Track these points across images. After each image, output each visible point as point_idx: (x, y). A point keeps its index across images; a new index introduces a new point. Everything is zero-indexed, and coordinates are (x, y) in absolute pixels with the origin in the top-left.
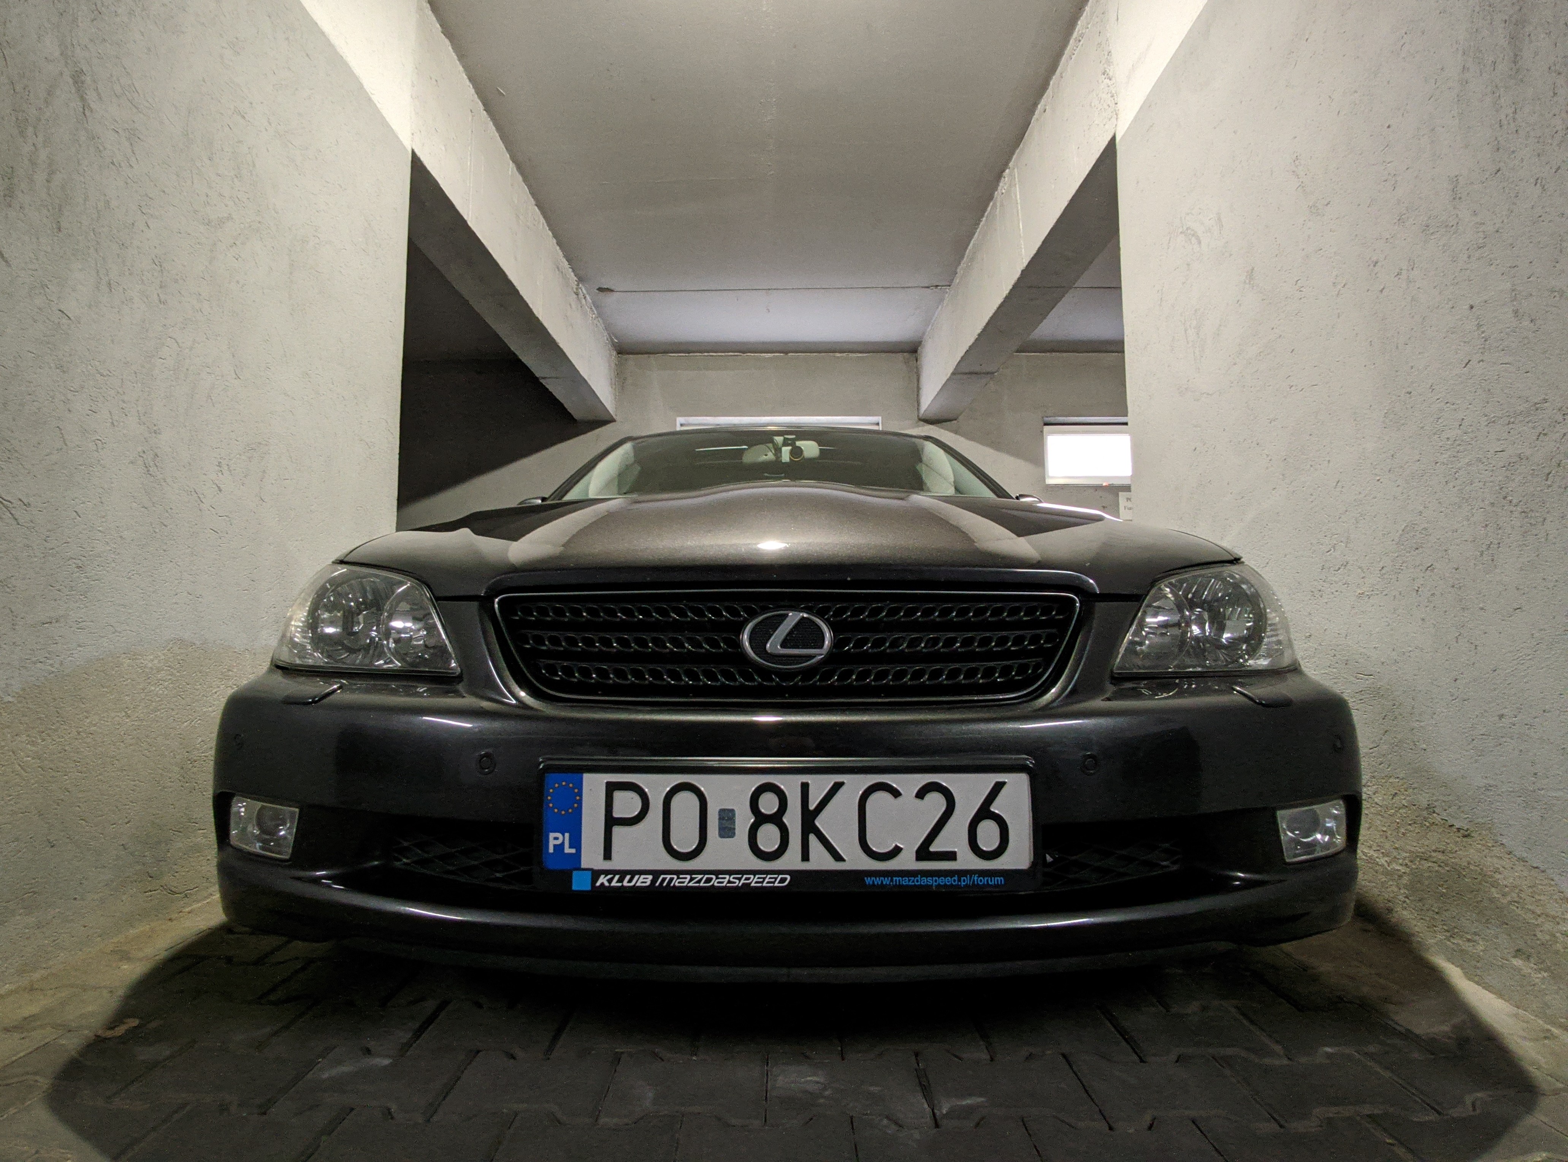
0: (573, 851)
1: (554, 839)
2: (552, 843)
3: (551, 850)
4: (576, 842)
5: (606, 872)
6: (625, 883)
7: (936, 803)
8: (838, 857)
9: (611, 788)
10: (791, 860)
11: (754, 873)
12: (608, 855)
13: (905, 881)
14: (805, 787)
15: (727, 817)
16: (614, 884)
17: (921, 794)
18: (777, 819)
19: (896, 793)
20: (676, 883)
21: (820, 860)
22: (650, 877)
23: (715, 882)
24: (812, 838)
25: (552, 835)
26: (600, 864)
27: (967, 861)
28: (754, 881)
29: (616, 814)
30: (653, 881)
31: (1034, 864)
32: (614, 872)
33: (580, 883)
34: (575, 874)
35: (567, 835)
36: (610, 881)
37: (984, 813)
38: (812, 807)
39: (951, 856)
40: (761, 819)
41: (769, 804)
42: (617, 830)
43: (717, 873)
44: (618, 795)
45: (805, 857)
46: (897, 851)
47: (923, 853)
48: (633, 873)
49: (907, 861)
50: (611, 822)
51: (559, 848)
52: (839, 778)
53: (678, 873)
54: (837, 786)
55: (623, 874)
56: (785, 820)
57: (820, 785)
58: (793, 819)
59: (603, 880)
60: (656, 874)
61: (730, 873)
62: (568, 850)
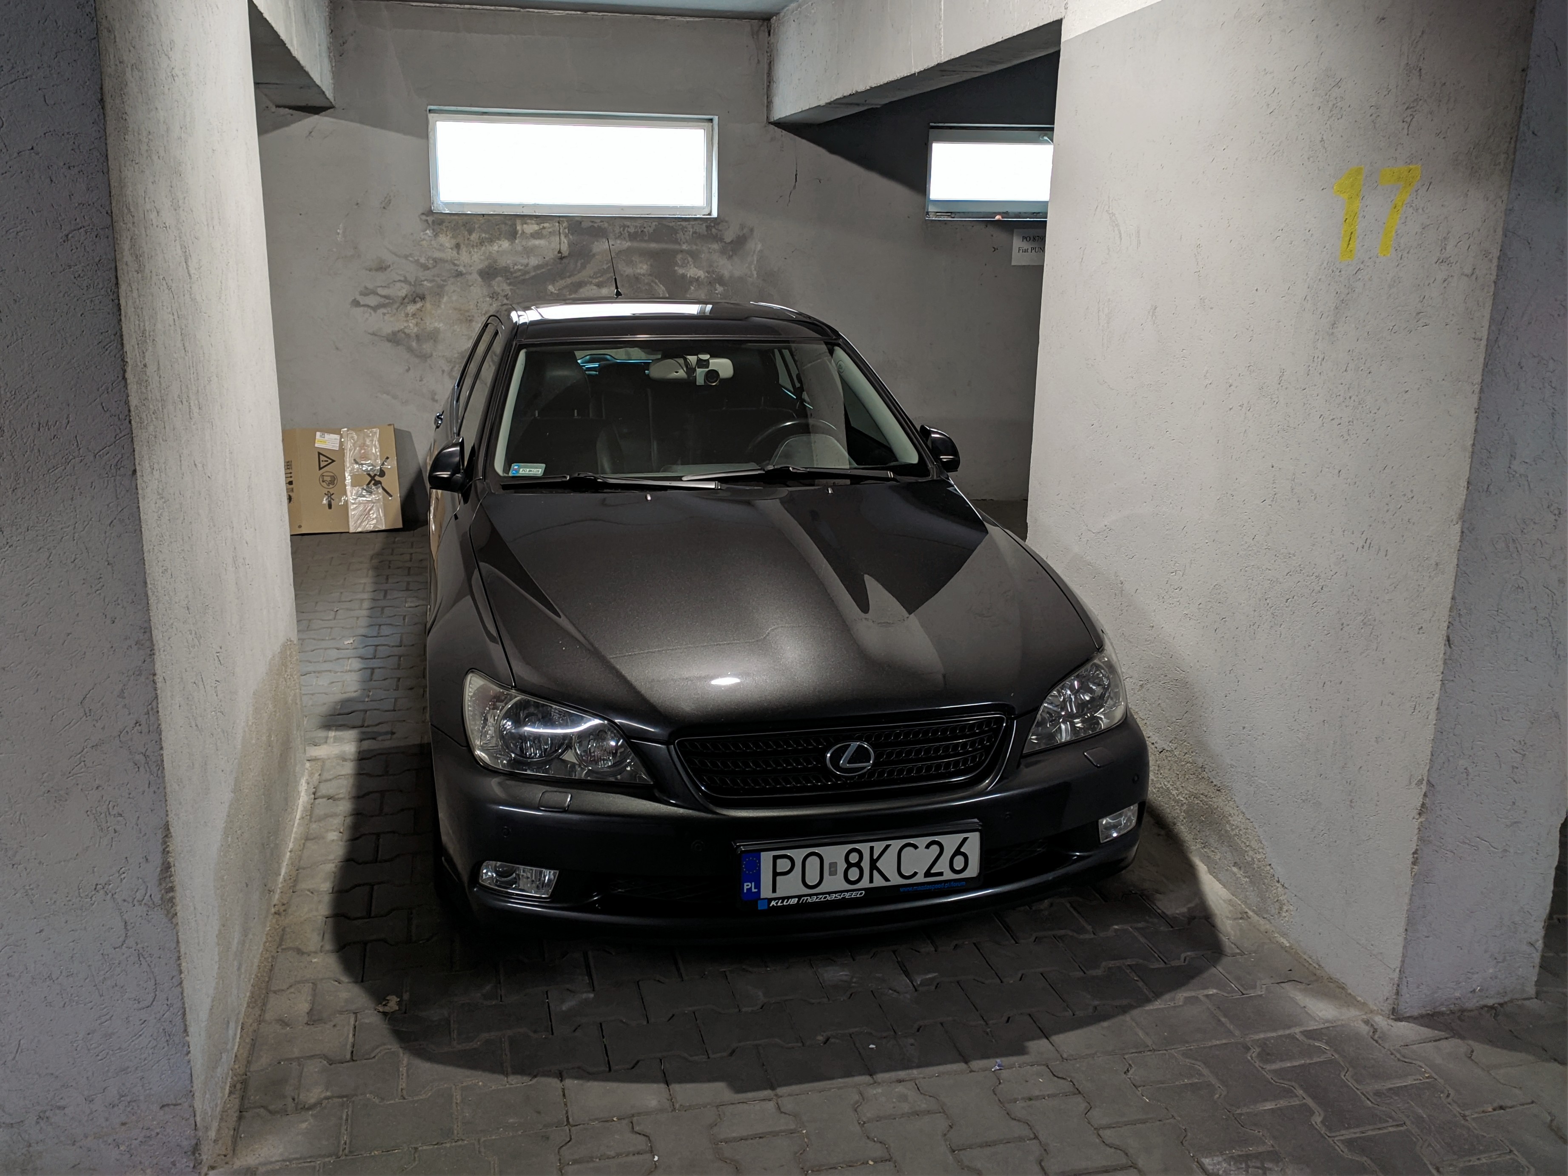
0: (756, 890)
1: (747, 885)
2: (746, 888)
3: (745, 891)
4: (758, 886)
5: (775, 899)
6: (785, 903)
7: (935, 849)
8: (887, 880)
9: (775, 858)
10: (865, 883)
11: (847, 891)
12: (774, 891)
13: (919, 888)
14: (872, 848)
15: (833, 865)
16: (779, 904)
17: (928, 847)
18: (858, 865)
19: (916, 847)
20: (810, 900)
21: (879, 882)
22: (797, 899)
23: (829, 898)
24: (875, 872)
25: (745, 884)
26: (771, 895)
27: (949, 875)
28: (847, 895)
29: (778, 871)
30: (798, 901)
31: (979, 874)
32: (779, 899)
33: (761, 906)
34: (759, 902)
35: (753, 884)
36: (777, 903)
37: (958, 852)
38: (875, 857)
39: (941, 874)
40: (850, 865)
41: (854, 858)
42: (778, 878)
43: (829, 893)
44: (779, 861)
45: (871, 881)
46: (915, 874)
47: (928, 874)
48: (788, 898)
49: (920, 878)
50: (776, 874)
51: (749, 890)
52: (888, 842)
53: (810, 895)
54: (888, 846)
55: (783, 899)
56: (862, 864)
57: (879, 846)
58: (866, 864)
59: (773, 903)
60: (799, 897)
61: (835, 892)
62: (754, 890)
